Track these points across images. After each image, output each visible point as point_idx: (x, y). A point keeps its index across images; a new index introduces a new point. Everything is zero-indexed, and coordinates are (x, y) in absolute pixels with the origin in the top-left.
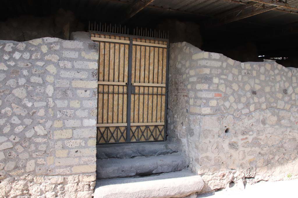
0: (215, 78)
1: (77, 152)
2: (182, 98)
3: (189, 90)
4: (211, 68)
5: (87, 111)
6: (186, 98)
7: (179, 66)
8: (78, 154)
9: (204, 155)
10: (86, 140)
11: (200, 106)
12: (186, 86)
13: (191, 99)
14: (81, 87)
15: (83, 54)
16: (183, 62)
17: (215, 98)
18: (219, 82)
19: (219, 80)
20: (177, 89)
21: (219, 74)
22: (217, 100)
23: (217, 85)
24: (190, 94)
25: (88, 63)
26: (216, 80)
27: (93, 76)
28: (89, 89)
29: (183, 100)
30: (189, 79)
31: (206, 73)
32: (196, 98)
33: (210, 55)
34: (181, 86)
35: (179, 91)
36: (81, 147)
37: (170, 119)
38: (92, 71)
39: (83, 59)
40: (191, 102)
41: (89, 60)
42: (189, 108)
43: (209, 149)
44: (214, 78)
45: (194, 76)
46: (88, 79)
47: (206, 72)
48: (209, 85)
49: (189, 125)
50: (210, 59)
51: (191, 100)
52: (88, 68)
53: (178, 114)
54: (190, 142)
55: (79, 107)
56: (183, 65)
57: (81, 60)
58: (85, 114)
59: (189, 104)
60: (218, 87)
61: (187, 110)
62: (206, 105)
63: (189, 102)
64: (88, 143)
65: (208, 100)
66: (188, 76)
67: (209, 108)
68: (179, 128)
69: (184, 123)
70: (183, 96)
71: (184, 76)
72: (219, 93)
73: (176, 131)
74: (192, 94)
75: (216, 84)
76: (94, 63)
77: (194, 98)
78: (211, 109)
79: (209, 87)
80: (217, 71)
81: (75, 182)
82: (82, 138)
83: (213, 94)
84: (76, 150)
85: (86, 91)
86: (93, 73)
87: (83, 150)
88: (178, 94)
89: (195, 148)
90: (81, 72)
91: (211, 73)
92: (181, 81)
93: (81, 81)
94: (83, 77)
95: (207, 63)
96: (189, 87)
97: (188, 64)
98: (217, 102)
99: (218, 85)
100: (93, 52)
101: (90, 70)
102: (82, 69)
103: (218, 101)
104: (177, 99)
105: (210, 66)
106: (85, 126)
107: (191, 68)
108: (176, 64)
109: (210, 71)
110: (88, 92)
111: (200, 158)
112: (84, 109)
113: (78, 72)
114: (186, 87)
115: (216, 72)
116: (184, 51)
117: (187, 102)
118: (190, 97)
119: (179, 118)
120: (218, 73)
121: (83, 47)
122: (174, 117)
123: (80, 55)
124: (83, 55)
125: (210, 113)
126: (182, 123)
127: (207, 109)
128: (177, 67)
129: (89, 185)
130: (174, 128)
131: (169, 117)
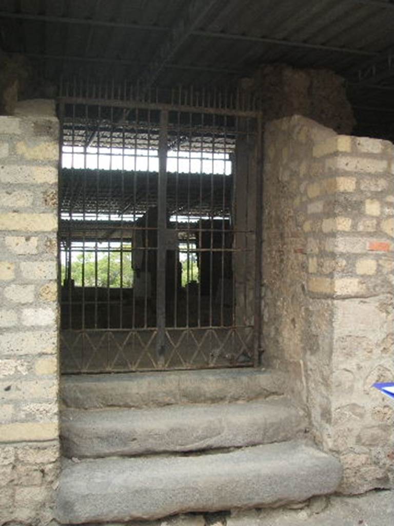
0: (371, 203)
1: (8, 389)
2: (292, 256)
3: (306, 236)
4: (360, 176)
5: (31, 288)
6: (300, 256)
7: (285, 177)
8: (12, 395)
9: (344, 401)
10: (30, 359)
11: (331, 275)
12: (300, 226)
13: (313, 257)
14: (17, 228)
15: (21, 148)
16: (293, 165)
17: (372, 254)
18: (382, 213)
19: (382, 207)
20: (282, 235)
21: (382, 192)
22: (377, 258)
23: (375, 221)
24: (309, 245)
25: (33, 168)
26: (372, 208)
27: (46, 201)
28: (36, 233)
29: (295, 262)
30: (306, 208)
31: (345, 190)
32: (323, 254)
33: (354, 145)
34: (290, 228)
35: (286, 240)
36: (17, 376)
37: (268, 312)
38: (42, 189)
39: (22, 160)
40: (312, 264)
41: (34, 162)
42: (307, 282)
43: (359, 385)
44: (368, 201)
45: (318, 198)
46: (32, 209)
47: (346, 188)
48: (353, 219)
49: (309, 323)
50: (355, 153)
51: (310, 260)
52: (34, 182)
53: (284, 299)
54: (311, 370)
55: (13, 277)
56: (294, 174)
57: (15, 162)
58: (26, 294)
59: (307, 272)
60: (378, 224)
61: (303, 287)
62: (349, 272)
63: (307, 268)
64: (36, 366)
65: (353, 258)
66: (304, 199)
67: (355, 281)
68: (285, 334)
69: (296, 320)
70: (295, 252)
71: (297, 201)
72: (383, 240)
73: (280, 340)
74: (313, 246)
75: (373, 217)
76: (47, 169)
77: (317, 256)
78: (361, 283)
79: (354, 226)
80: (377, 185)
81: (6, 462)
82: (21, 356)
83: (365, 243)
84: (6, 384)
85: (28, 239)
86: (45, 193)
87: (24, 386)
88: (283, 246)
89: (322, 384)
90: (14, 191)
91: (358, 190)
92: (290, 215)
93: (15, 214)
94: (21, 203)
95: (347, 164)
96: (307, 227)
97: (303, 169)
98: (379, 265)
99: (379, 220)
100: (45, 141)
101: (38, 186)
102: (19, 184)
103: (381, 262)
104: (282, 261)
105: (355, 173)
106: (28, 325)
107: (310, 178)
108: (278, 172)
109: (357, 183)
110: (34, 241)
111: (333, 409)
112: (25, 284)
113: (7, 193)
114: (299, 228)
115: (373, 189)
116: (295, 138)
117: (304, 267)
118: (308, 253)
119: (285, 307)
120: (379, 190)
121: (18, 132)
122: (275, 306)
123: (13, 149)
124: (20, 152)
125: (357, 293)
126: (293, 321)
127: (351, 283)
128: (280, 179)
129: (42, 471)
130: (276, 335)
131: (265, 306)
